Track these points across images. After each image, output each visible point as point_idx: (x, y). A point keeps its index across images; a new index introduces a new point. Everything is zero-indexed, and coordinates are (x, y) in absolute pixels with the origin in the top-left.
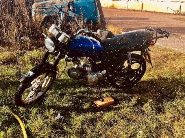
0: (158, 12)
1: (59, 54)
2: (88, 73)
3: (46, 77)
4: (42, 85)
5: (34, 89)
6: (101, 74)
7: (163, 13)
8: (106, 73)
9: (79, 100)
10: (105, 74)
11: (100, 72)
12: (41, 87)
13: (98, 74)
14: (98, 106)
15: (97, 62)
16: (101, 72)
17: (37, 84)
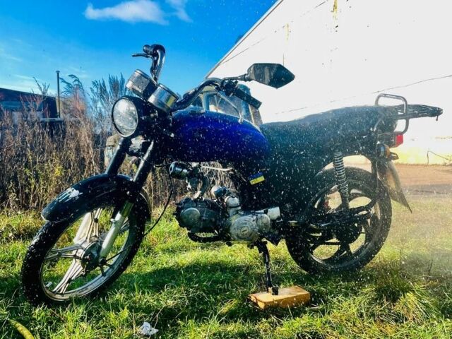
0: (407, 164)
1: (151, 148)
2: (231, 211)
3: (114, 216)
4: (101, 242)
5: (81, 253)
6: (265, 215)
7: (418, 165)
8: (279, 215)
9: (209, 297)
10: (278, 218)
11: (263, 211)
12: (100, 247)
13: (259, 215)
14: (261, 306)
15: (254, 178)
16: (266, 212)
17: (91, 241)
